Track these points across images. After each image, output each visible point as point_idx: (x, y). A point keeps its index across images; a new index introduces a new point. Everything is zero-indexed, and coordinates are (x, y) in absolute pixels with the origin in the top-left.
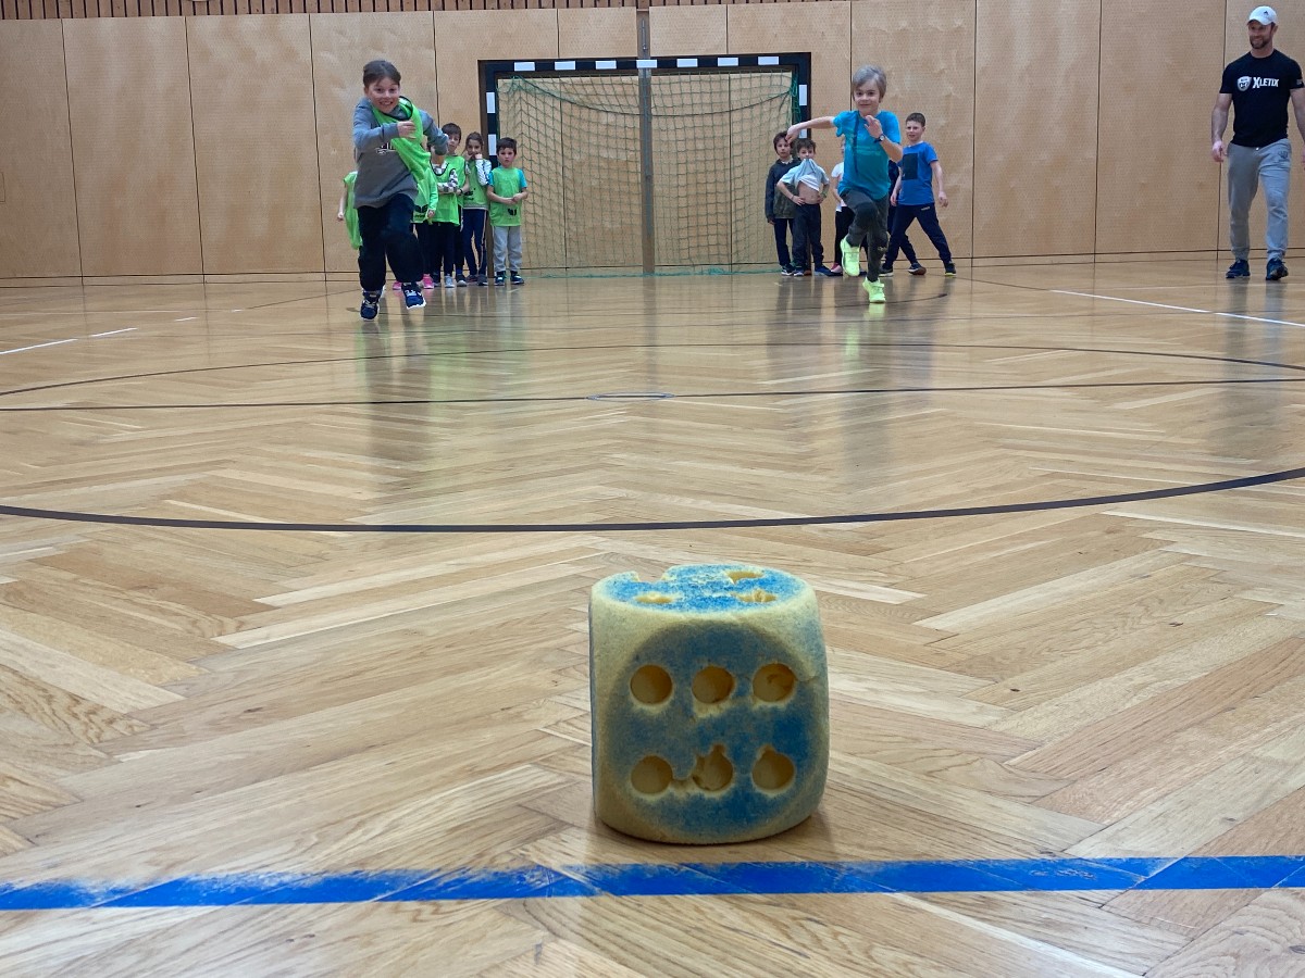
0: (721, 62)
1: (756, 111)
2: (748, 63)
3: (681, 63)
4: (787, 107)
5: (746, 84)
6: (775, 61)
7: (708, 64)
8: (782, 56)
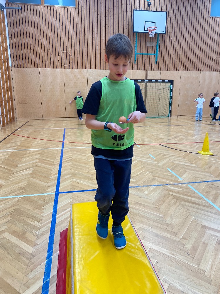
0: (159, 81)
1: (164, 90)
2: (163, 81)
3: (152, 81)
4: (170, 89)
5: (163, 85)
6: (168, 81)
7: (157, 81)
8: (169, 80)
